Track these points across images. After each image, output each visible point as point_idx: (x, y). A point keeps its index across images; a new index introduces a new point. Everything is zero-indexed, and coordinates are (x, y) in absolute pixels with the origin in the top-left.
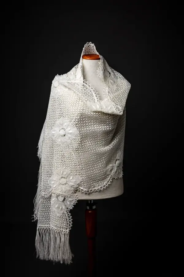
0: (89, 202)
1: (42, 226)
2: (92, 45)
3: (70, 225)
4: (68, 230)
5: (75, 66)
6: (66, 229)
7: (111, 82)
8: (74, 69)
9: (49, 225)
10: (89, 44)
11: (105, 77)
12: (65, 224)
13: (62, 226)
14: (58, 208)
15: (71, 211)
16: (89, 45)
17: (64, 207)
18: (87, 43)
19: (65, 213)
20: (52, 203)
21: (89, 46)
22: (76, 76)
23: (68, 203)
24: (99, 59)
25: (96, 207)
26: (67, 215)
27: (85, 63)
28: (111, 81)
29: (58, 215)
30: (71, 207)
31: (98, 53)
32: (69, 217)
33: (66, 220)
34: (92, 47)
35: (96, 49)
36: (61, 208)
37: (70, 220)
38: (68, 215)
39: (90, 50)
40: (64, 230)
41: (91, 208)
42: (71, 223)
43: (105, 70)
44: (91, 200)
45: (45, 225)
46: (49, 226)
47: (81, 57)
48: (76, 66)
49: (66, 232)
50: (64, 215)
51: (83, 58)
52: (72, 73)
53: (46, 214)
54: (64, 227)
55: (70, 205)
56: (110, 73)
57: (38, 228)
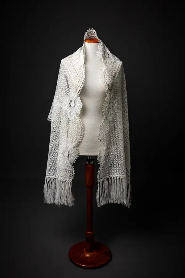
0: (88, 159)
1: (49, 177)
2: (94, 31)
3: (73, 176)
4: (71, 179)
5: (80, 48)
6: (70, 179)
7: (108, 62)
8: (78, 50)
9: (55, 176)
10: (91, 30)
11: (105, 58)
12: (69, 175)
13: (66, 177)
14: (64, 162)
15: (74, 164)
16: (91, 31)
17: (68, 161)
18: (90, 29)
19: (69, 166)
20: (58, 158)
21: (91, 32)
22: (80, 56)
23: (72, 158)
24: (99, 42)
25: (94, 162)
26: (70, 168)
27: (88, 45)
28: (109, 61)
29: (63, 168)
30: (74, 161)
31: (98, 38)
32: (72, 169)
33: (69, 171)
34: (93, 32)
35: (97, 34)
36: (66, 162)
37: (73, 171)
38: (71, 167)
39: (92, 36)
40: (68, 180)
41: (89, 163)
42: (73, 174)
43: (104, 52)
44: (90, 156)
45: (52, 176)
46: (55, 177)
47: (84, 41)
48: (81, 48)
49: (70, 181)
50: (69, 168)
51: (85, 41)
52: (77, 54)
53: (53, 167)
54: (68, 177)
55: (73, 159)
56: (109, 54)
57: (46, 179)
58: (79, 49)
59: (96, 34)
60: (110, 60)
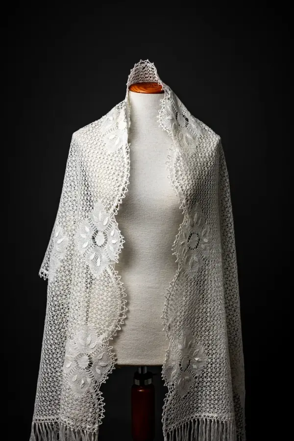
0: (140, 372)
1: (42, 418)
2: (151, 65)
3: (100, 416)
4: (96, 426)
5: (117, 106)
6: (94, 423)
7: (186, 137)
8: (114, 110)
9: (56, 416)
10: (144, 63)
11: (177, 128)
12: (90, 415)
13: (84, 419)
14: (78, 381)
15: (103, 388)
16: (143, 65)
17: (89, 380)
18: (141, 61)
19: (92, 391)
20: (65, 371)
21: (144, 68)
22: (117, 123)
23: (99, 371)
24: (163, 92)
25: (152, 381)
26: (94, 396)
27: (137, 99)
28: (188, 135)
29: (77, 396)
30: (103, 380)
31: (160, 82)
32: (99, 399)
33: (92, 405)
34: (150, 69)
35: (158, 72)
36: (83, 382)
37: (100, 404)
38: (97, 395)
39: (147, 76)
40: (88, 427)
41: (142, 384)
42: (102, 411)
43: (176, 114)
44: (143, 367)
45: (48, 417)
46: (58, 419)
47: (127, 89)
48: (119, 104)
49: (94, 429)
50: (90, 396)
51: (130, 88)
52: (111, 118)
53: (50, 394)
54: (89, 419)
55: (101, 375)
56: (187, 120)
57: (33, 423)
58: (114, 108)
59: (156, 72)
60: (190, 133)
